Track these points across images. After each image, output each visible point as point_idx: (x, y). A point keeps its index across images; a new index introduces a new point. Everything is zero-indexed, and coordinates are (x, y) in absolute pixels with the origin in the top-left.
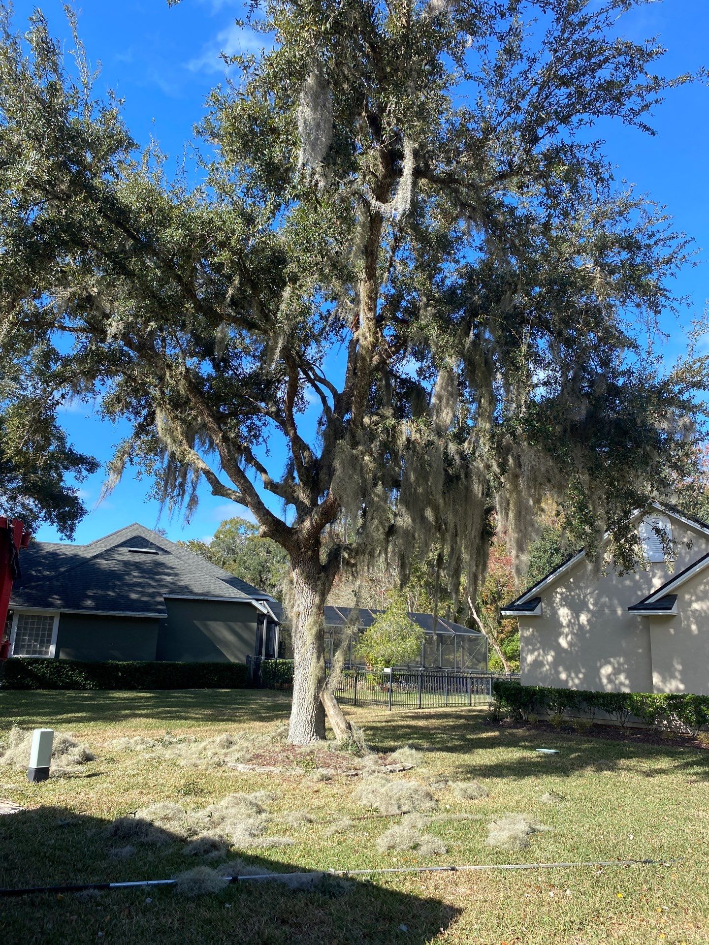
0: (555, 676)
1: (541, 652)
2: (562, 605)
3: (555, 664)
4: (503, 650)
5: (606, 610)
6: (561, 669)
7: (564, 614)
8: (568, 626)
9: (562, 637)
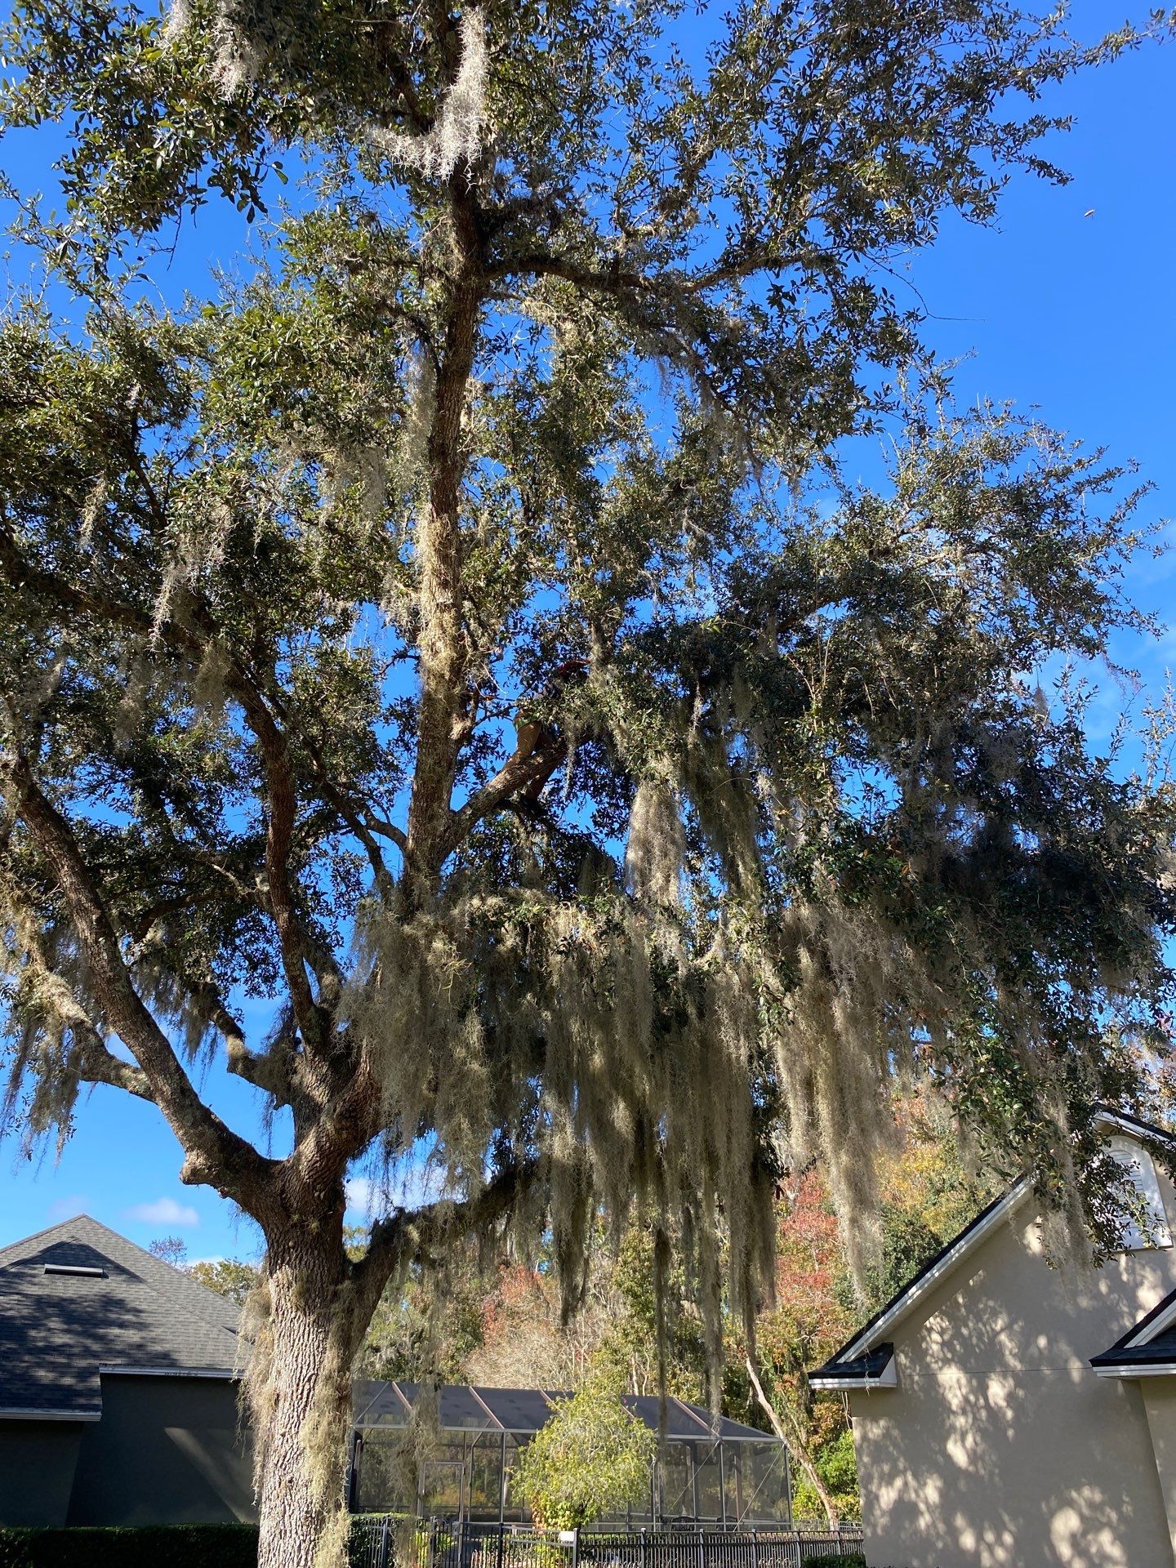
0: (949, 1539)
1: (910, 1477)
2: (946, 1362)
3: (947, 1506)
4: (820, 1472)
5: (1047, 1372)
6: (960, 1521)
7: (952, 1380)
8: (964, 1412)
9: (953, 1437)
